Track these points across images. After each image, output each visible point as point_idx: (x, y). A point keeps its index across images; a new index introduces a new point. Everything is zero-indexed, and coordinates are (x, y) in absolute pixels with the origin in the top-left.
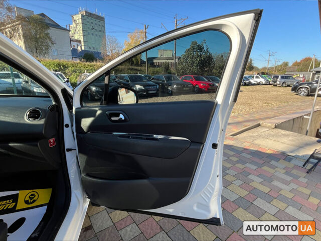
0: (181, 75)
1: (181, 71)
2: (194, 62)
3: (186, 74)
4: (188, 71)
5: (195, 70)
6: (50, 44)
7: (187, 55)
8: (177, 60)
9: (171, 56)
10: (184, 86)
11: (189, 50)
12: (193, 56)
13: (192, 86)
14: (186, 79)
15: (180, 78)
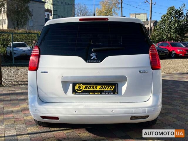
0: (157, 42)
1: (157, 37)
2: (171, 28)
3: (163, 40)
4: (165, 37)
5: (173, 36)
6: (29, 17)
7: (163, 21)
8: (152, 24)
9: (145, 20)
10: (160, 52)
11: (165, 15)
12: (170, 22)
13: (168, 51)
14: (162, 46)
15: (156, 44)
